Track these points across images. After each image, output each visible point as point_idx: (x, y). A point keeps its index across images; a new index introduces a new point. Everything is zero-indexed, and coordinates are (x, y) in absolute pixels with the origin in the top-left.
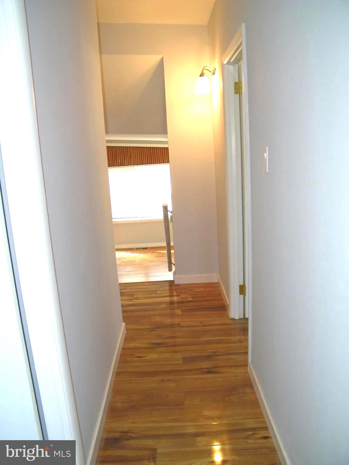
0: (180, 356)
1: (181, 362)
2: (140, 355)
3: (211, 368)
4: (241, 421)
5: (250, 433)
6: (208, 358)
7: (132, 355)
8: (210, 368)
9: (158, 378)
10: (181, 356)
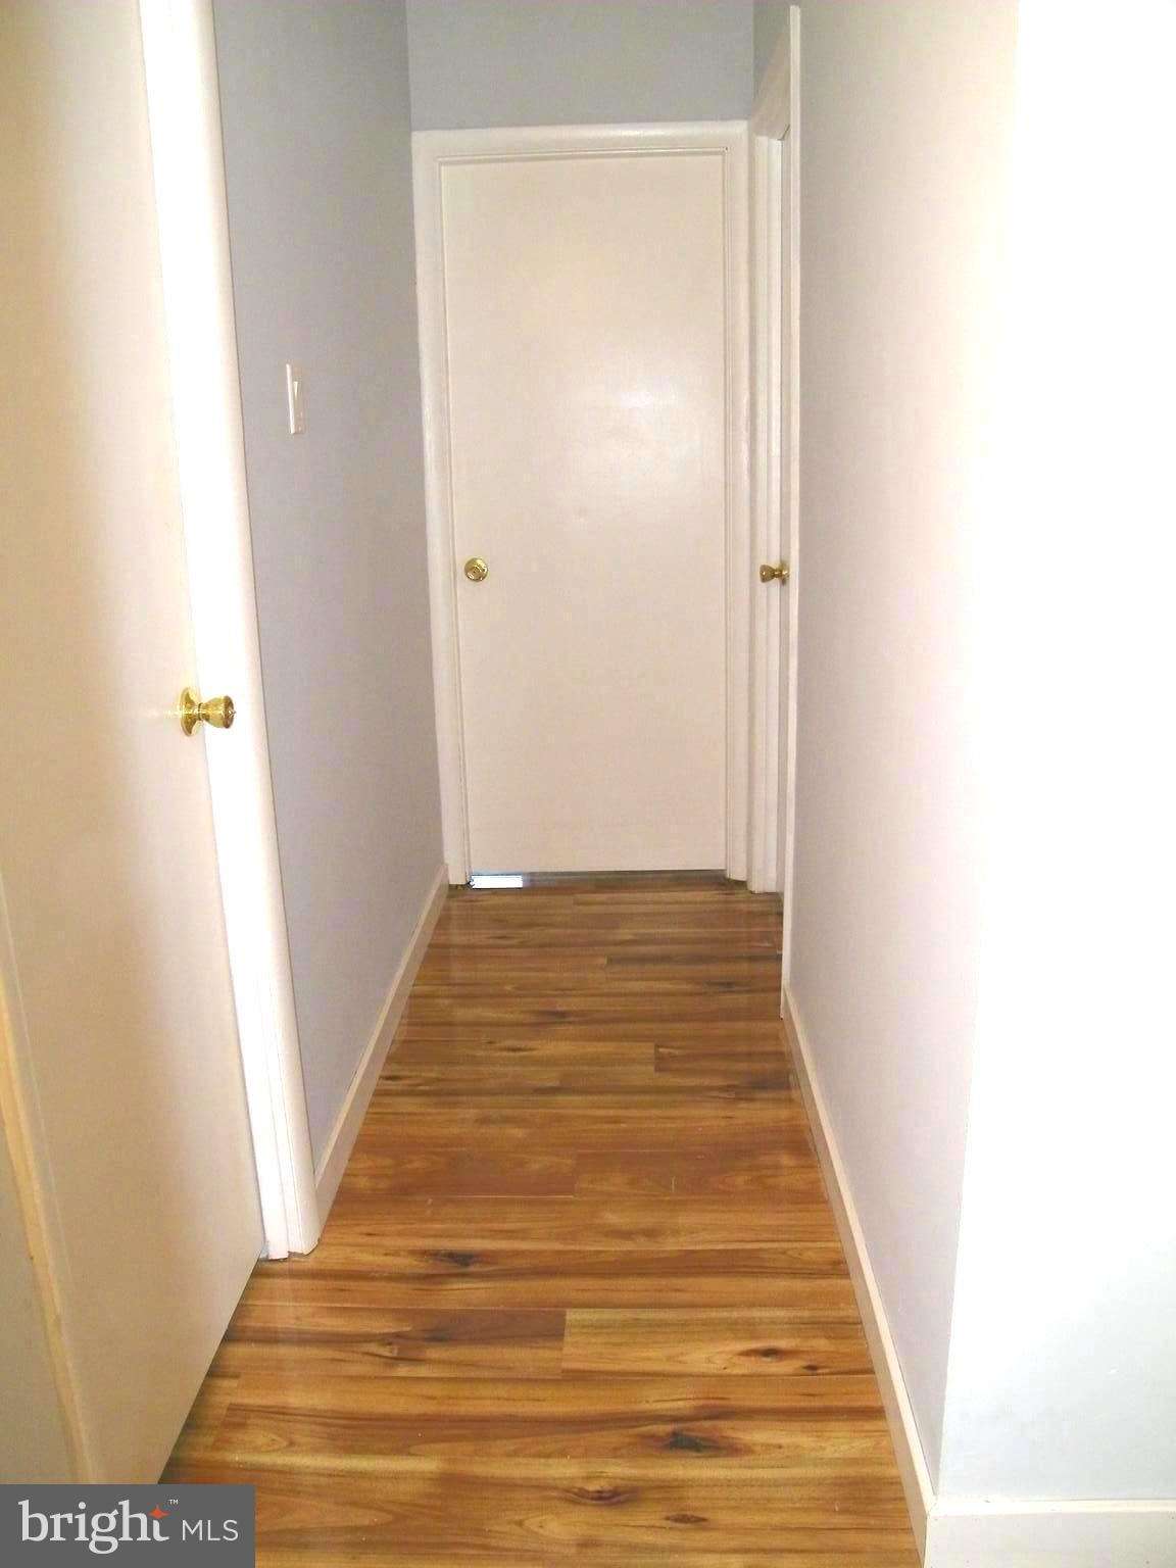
0: (577, 1351)
1: (572, 1316)
2: (773, 1367)
3: (450, 1275)
4: (429, 1110)
5: (422, 1088)
6: (444, 1331)
7: (812, 1368)
8: (457, 1275)
9: (670, 1246)
10: (567, 1350)
